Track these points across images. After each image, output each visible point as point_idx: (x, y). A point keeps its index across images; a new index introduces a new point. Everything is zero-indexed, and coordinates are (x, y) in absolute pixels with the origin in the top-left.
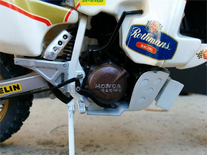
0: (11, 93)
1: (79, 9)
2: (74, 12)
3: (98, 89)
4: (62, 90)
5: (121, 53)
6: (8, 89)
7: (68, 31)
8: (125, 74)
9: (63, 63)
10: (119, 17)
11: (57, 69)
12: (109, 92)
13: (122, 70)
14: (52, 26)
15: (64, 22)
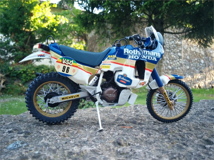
0: (76, 98)
1: (101, 69)
2: (99, 70)
3: (107, 96)
4: (94, 97)
5: (115, 84)
6: (75, 96)
7: (97, 76)
8: (117, 91)
9: (95, 87)
10: (114, 72)
11: (93, 89)
12: (111, 97)
13: (115, 89)
14: (92, 74)
15: (96, 73)
